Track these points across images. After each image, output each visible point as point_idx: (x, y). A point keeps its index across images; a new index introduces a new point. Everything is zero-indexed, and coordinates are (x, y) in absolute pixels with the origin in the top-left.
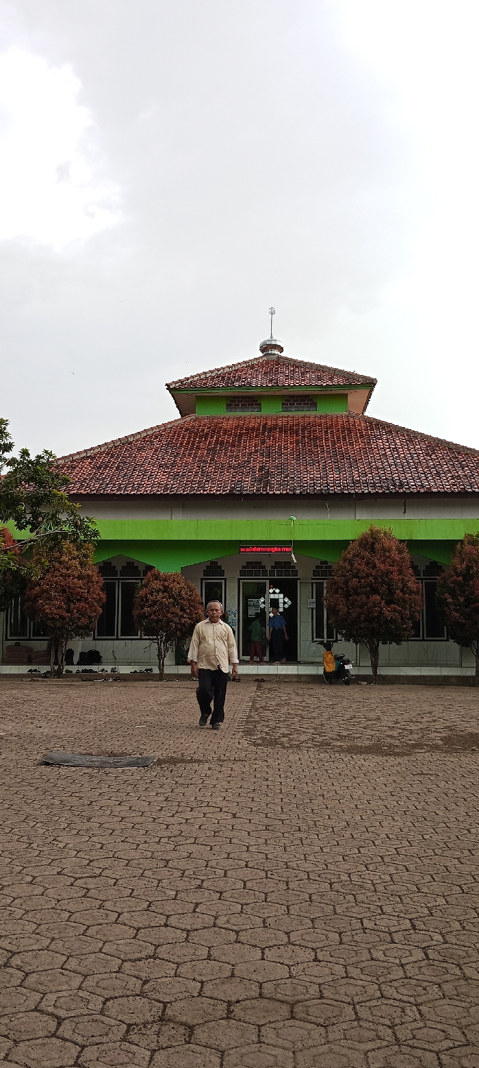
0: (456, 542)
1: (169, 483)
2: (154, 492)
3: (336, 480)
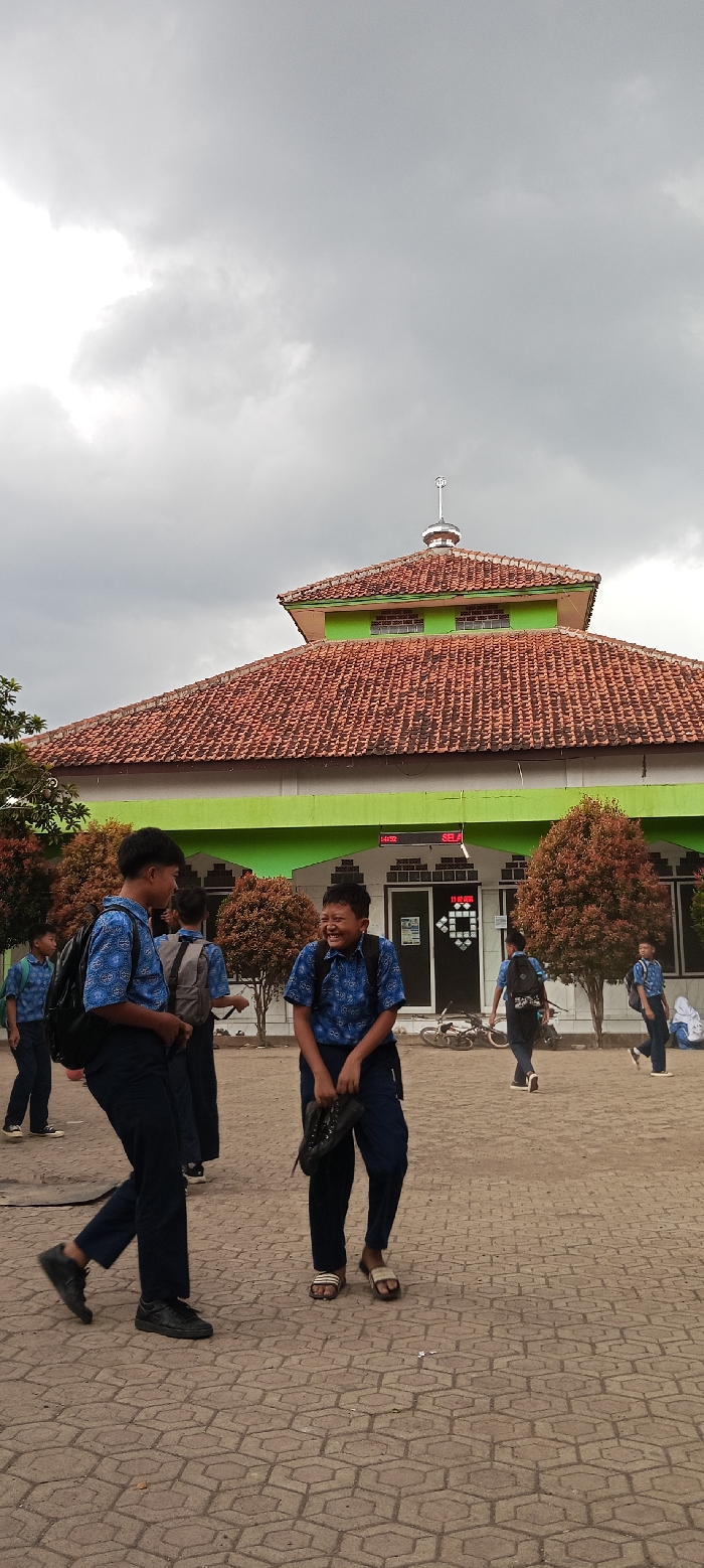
1: (276, 742)
2: (253, 755)
3: (535, 729)
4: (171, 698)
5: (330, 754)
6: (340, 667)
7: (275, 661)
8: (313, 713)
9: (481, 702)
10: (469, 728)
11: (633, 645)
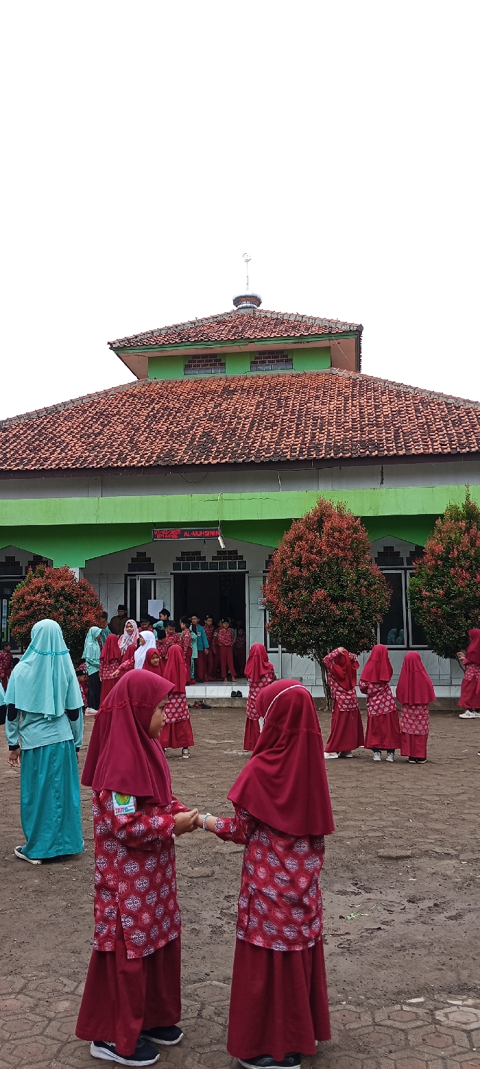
0: (436, 517)
1: (84, 455)
2: (61, 466)
3: (293, 445)
4: (14, 422)
5: (123, 465)
6: (154, 399)
7: (105, 395)
8: (120, 434)
9: (256, 424)
10: (242, 444)
11: (385, 381)
